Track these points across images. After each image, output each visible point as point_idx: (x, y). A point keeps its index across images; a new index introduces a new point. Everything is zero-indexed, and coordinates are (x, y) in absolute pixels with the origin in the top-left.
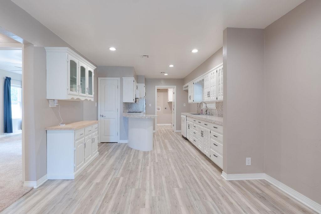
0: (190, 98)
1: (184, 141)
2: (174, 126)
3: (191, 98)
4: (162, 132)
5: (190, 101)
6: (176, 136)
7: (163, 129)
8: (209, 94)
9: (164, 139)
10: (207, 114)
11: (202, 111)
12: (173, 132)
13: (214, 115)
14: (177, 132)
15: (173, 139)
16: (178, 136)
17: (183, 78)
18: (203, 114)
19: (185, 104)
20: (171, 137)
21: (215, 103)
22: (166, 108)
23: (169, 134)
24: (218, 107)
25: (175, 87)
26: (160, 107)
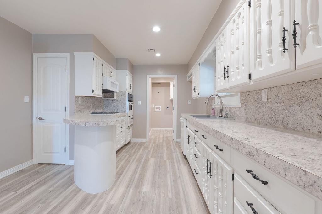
0: (194, 89)
3: (196, 90)
4: (157, 141)
5: (195, 95)
8: (226, 73)
9: (150, 157)
10: (222, 116)
11: (213, 111)
12: (172, 142)
13: (236, 118)
14: (178, 142)
15: (165, 156)
16: (177, 149)
17: (187, 64)
18: (215, 117)
19: (190, 101)
20: (166, 151)
21: (239, 94)
22: (168, 108)
23: (164, 146)
24: (246, 101)
25: (176, 76)
26: (160, 106)
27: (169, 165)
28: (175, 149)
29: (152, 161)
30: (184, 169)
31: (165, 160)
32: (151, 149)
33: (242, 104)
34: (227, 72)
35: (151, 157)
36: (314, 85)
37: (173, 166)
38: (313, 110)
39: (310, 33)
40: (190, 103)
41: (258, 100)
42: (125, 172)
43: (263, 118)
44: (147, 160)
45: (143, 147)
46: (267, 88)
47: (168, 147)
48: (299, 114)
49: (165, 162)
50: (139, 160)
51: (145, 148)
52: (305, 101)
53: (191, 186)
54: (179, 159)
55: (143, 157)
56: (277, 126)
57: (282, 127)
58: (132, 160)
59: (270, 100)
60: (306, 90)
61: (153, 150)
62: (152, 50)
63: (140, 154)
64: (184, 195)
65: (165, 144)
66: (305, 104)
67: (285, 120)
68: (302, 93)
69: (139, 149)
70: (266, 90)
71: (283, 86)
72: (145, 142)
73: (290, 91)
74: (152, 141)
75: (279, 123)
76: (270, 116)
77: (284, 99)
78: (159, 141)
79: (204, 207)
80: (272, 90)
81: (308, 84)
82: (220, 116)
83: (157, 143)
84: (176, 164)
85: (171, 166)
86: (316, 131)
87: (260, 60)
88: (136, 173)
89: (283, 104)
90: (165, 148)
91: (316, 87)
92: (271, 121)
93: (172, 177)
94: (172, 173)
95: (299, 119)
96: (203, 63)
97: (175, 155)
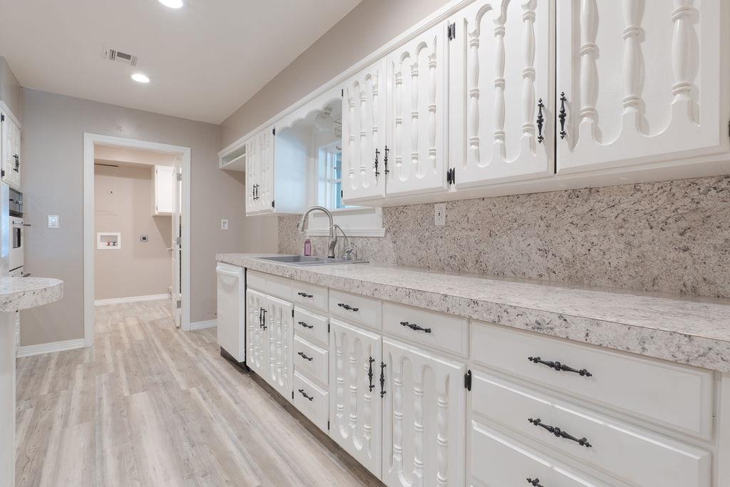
0: (255, 192)
1: (234, 382)
2: (179, 304)
3: (261, 195)
4: (125, 340)
5: (251, 206)
6: (191, 354)
7: (132, 322)
9: (126, 394)
10: (334, 257)
11: (307, 245)
12: (176, 335)
13: (371, 260)
14: (195, 332)
15: (179, 378)
16: (202, 349)
17: (219, 124)
18: (317, 259)
19: (227, 221)
20: (171, 364)
21: (380, 210)
22: (144, 238)
23: (158, 350)
24: (398, 225)
25: (187, 152)
26: (119, 234)
27: (204, 399)
28: (197, 352)
29: (141, 403)
30: (253, 398)
31: (183, 387)
32: (116, 365)
33: (387, 231)
34: (386, 160)
35: (131, 391)
36: (533, 202)
37: (217, 398)
38: (530, 241)
39: (585, 119)
40: (226, 226)
41: (425, 224)
42: (47, 471)
43: (437, 257)
44: (121, 407)
45: (79, 366)
46: (445, 202)
47: (172, 351)
48: (507, 248)
49: (187, 393)
50: (89, 413)
51: (89, 367)
52: (516, 226)
53: (290, 433)
54: (223, 377)
55: (101, 399)
56: (467, 270)
57: (476, 271)
58: (58, 424)
59: (451, 224)
60: (518, 209)
61: (127, 368)
62: (128, 57)
63: (83, 393)
64: (287, 462)
65: (158, 344)
66: (517, 232)
67: (481, 259)
68: (511, 214)
69: (69, 377)
70: (443, 206)
71: (477, 201)
72: (80, 352)
73: (491, 210)
74: (107, 343)
75: (469, 265)
76: (451, 254)
77: (479, 223)
78: (130, 337)
79: (344, 471)
80: (455, 205)
81: (522, 199)
82: (329, 257)
83: (128, 346)
84: (222, 392)
85: (210, 400)
86: (534, 274)
87: (477, 147)
88: (103, 458)
89: (477, 231)
90: (166, 355)
91: (534, 206)
92: (452, 262)
93: (230, 430)
94: (224, 420)
95: (506, 256)
96: (286, 131)
97: (207, 369)
